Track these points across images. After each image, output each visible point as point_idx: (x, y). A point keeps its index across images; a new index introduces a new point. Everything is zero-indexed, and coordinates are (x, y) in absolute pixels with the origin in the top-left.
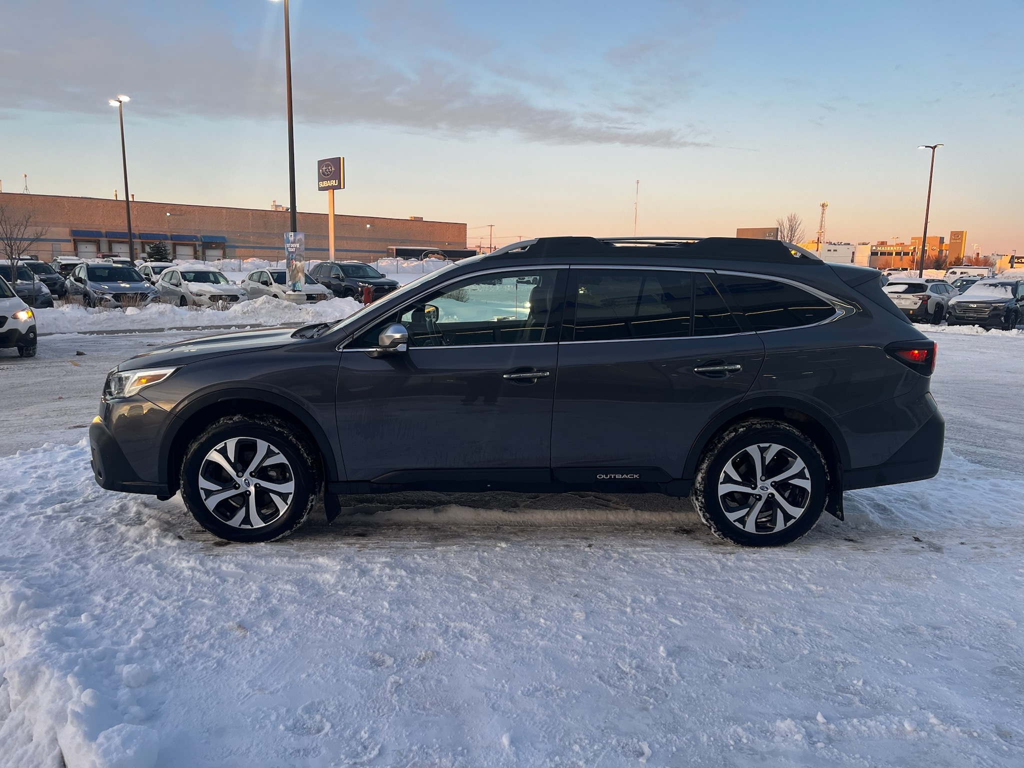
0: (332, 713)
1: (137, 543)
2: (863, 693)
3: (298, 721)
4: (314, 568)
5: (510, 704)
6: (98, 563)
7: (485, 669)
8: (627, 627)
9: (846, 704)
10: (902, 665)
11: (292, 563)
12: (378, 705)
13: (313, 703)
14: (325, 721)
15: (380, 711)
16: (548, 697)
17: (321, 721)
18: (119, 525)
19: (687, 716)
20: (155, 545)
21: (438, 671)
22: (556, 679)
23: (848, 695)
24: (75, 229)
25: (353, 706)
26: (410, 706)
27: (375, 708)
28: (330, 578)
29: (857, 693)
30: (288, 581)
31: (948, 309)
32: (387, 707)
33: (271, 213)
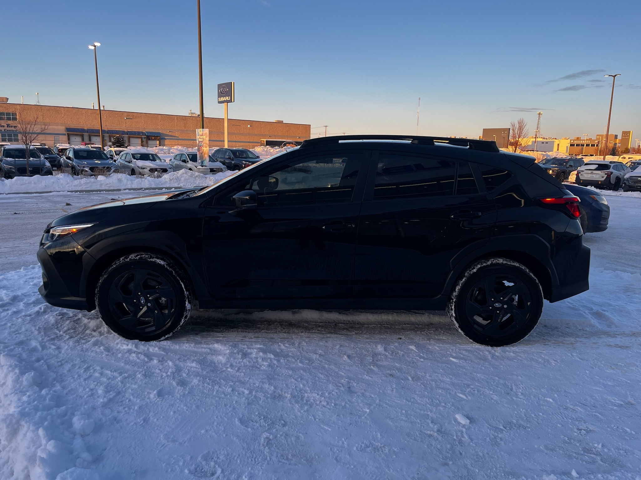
0: (223, 461)
1: (94, 331)
2: (602, 454)
3: (198, 466)
4: (211, 351)
5: (348, 457)
6: (68, 345)
7: (330, 430)
8: (429, 400)
9: (591, 462)
10: (628, 433)
11: (197, 348)
12: (254, 455)
13: (209, 452)
14: (217, 466)
15: (256, 460)
16: (375, 452)
17: (215, 467)
18: (83, 318)
19: (477, 471)
20: (107, 333)
21: (297, 430)
22: (381, 439)
23: (591, 455)
24: (68, 127)
25: (237, 456)
26: (277, 456)
27: (252, 458)
28: (222, 359)
29: (598, 454)
30: (194, 360)
31: (624, 181)
32: (261, 457)
33: (189, 118)
